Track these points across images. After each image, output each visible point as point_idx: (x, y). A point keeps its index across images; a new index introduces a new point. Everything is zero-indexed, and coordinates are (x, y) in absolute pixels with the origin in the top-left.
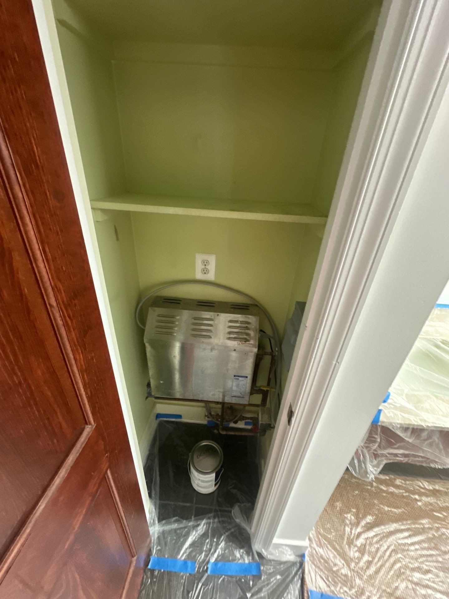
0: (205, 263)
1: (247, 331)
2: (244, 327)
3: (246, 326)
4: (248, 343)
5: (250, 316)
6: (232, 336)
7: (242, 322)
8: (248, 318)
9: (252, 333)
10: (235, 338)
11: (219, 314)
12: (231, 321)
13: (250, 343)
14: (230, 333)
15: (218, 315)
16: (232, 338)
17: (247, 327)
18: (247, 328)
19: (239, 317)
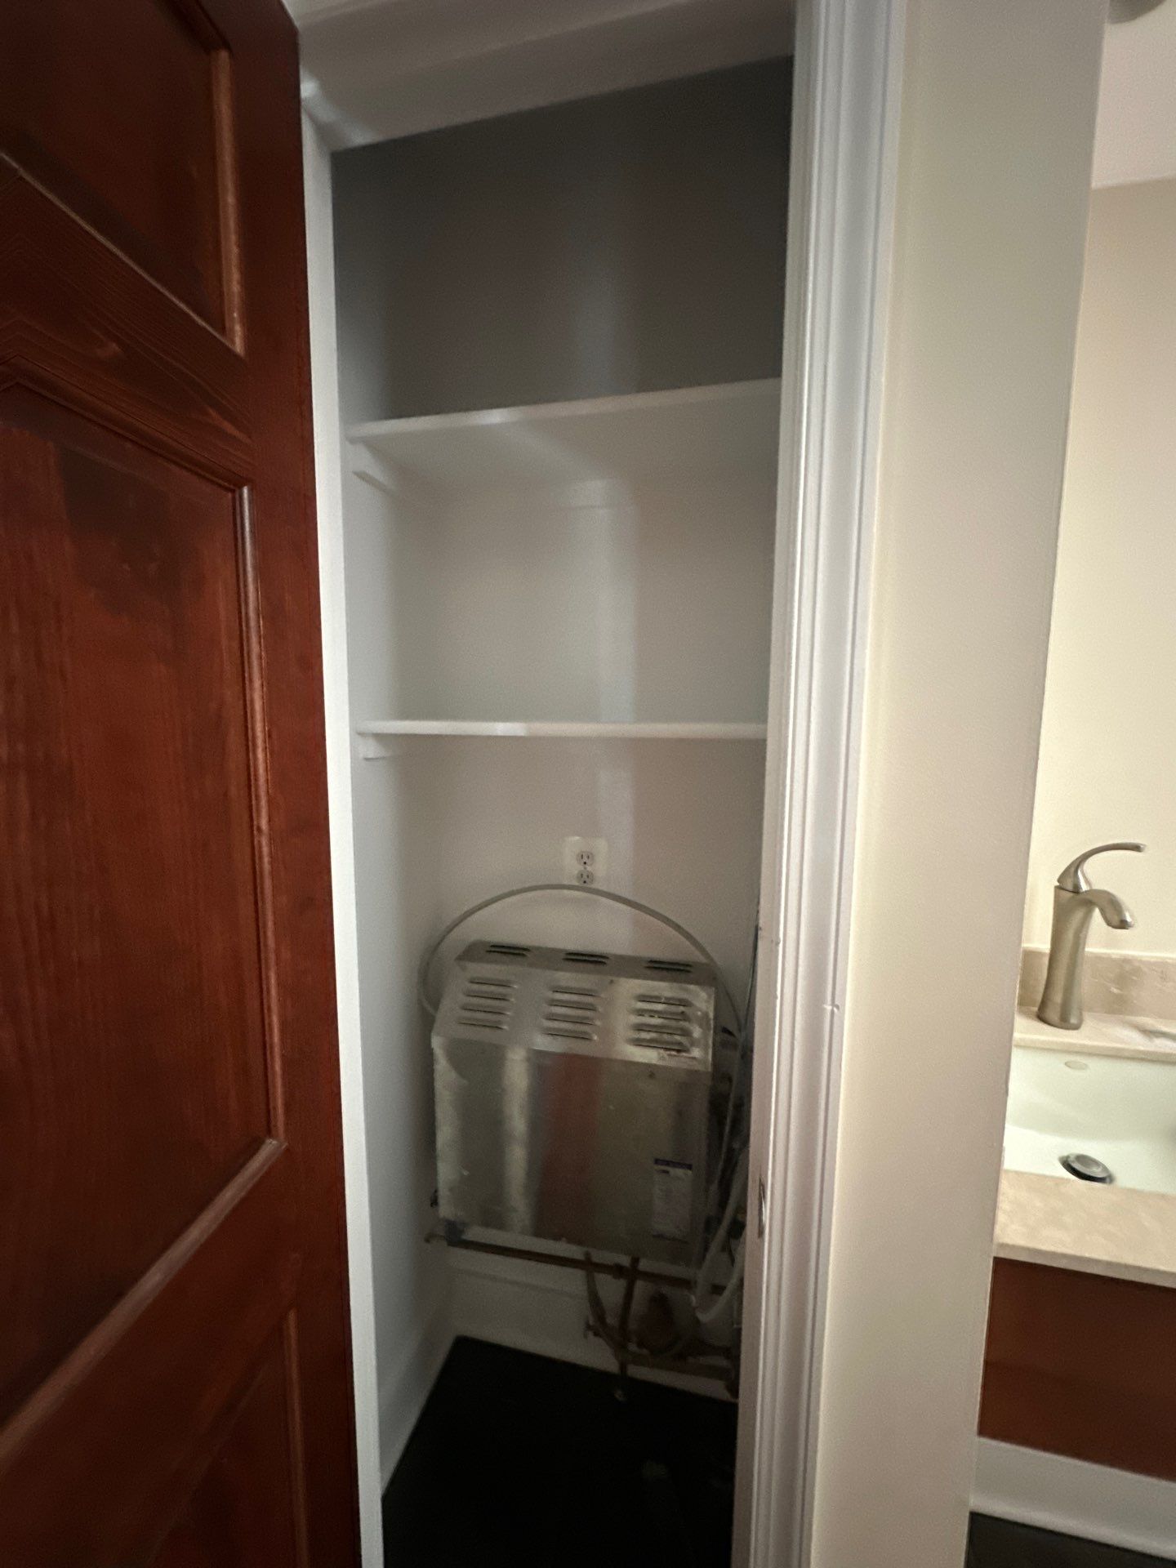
0: (585, 859)
1: (685, 1024)
2: (676, 1014)
3: (680, 1010)
4: (684, 1054)
5: (692, 987)
6: (644, 1035)
7: (668, 1002)
8: (686, 990)
9: (697, 1032)
10: (652, 1040)
11: (614, 978)
12: (643, 998)
13: (691, 1056)
14: (639, 1028)
15: (612, 982)
16: (644, 1040)
17: (683, 1013)
18: (684, 1016)
19: (663, 988)
